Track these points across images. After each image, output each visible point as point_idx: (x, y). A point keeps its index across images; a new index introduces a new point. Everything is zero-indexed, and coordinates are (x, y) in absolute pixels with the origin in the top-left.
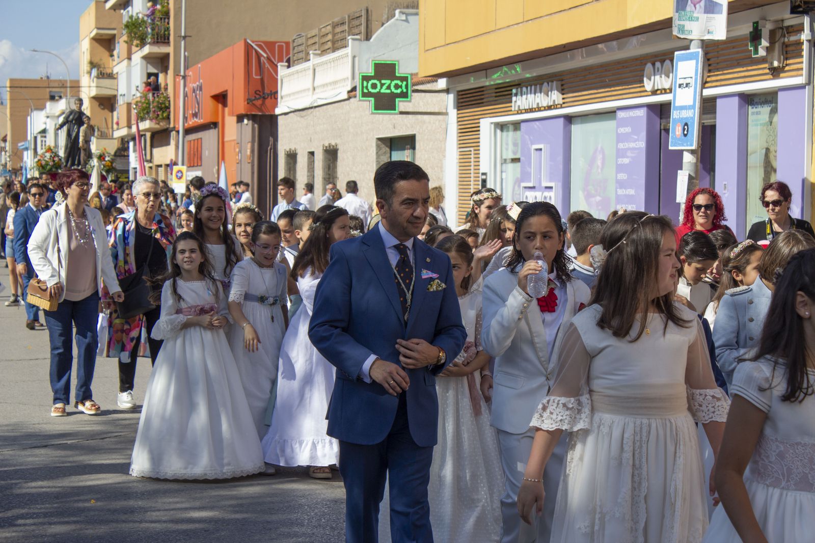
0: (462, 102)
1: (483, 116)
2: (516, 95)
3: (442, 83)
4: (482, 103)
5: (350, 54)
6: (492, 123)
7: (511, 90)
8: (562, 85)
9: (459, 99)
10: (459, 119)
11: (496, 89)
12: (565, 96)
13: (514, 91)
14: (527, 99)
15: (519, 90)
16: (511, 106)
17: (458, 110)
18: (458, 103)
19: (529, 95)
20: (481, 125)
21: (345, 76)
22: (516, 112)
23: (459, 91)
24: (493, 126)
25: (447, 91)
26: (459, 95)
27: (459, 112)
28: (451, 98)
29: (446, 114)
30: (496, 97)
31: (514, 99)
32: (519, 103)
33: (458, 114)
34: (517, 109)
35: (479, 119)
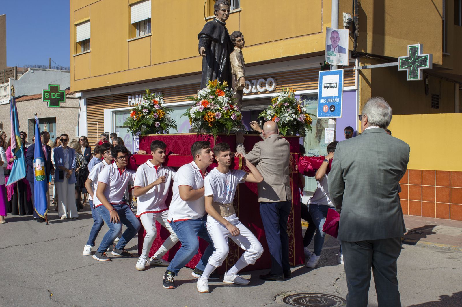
0: (88, 103)
1: (105, 108)
2: (131, 98)
3: (79, 95)
4: (104, 103)
5: (10, 85)
6: (111, 111)
7: (128, 96)
8: (163, 94)
9: (87, 101)
10: (87, 110)
11: (113, 96)
12: (165, 98)
13: (129, 97)
14: (139, 100)
15: (133, 96)
16: (128, 103)
17: (87, 106)
18: (87, 103)
19: (140, 99)
20: (104, 112)
21: (6, 94)
22: (130, 106)
23: (87, 98)
24: (112, 112)
25: (80, 98)
26: (87, 100)
27: (87, 107)
28: (82, 101)
29: (79, 108)
30: (113, 100)
31: (129, 100)
32: (132, 102)
33: (87, 108)
34: (131, 104)
35: (103, 109)
